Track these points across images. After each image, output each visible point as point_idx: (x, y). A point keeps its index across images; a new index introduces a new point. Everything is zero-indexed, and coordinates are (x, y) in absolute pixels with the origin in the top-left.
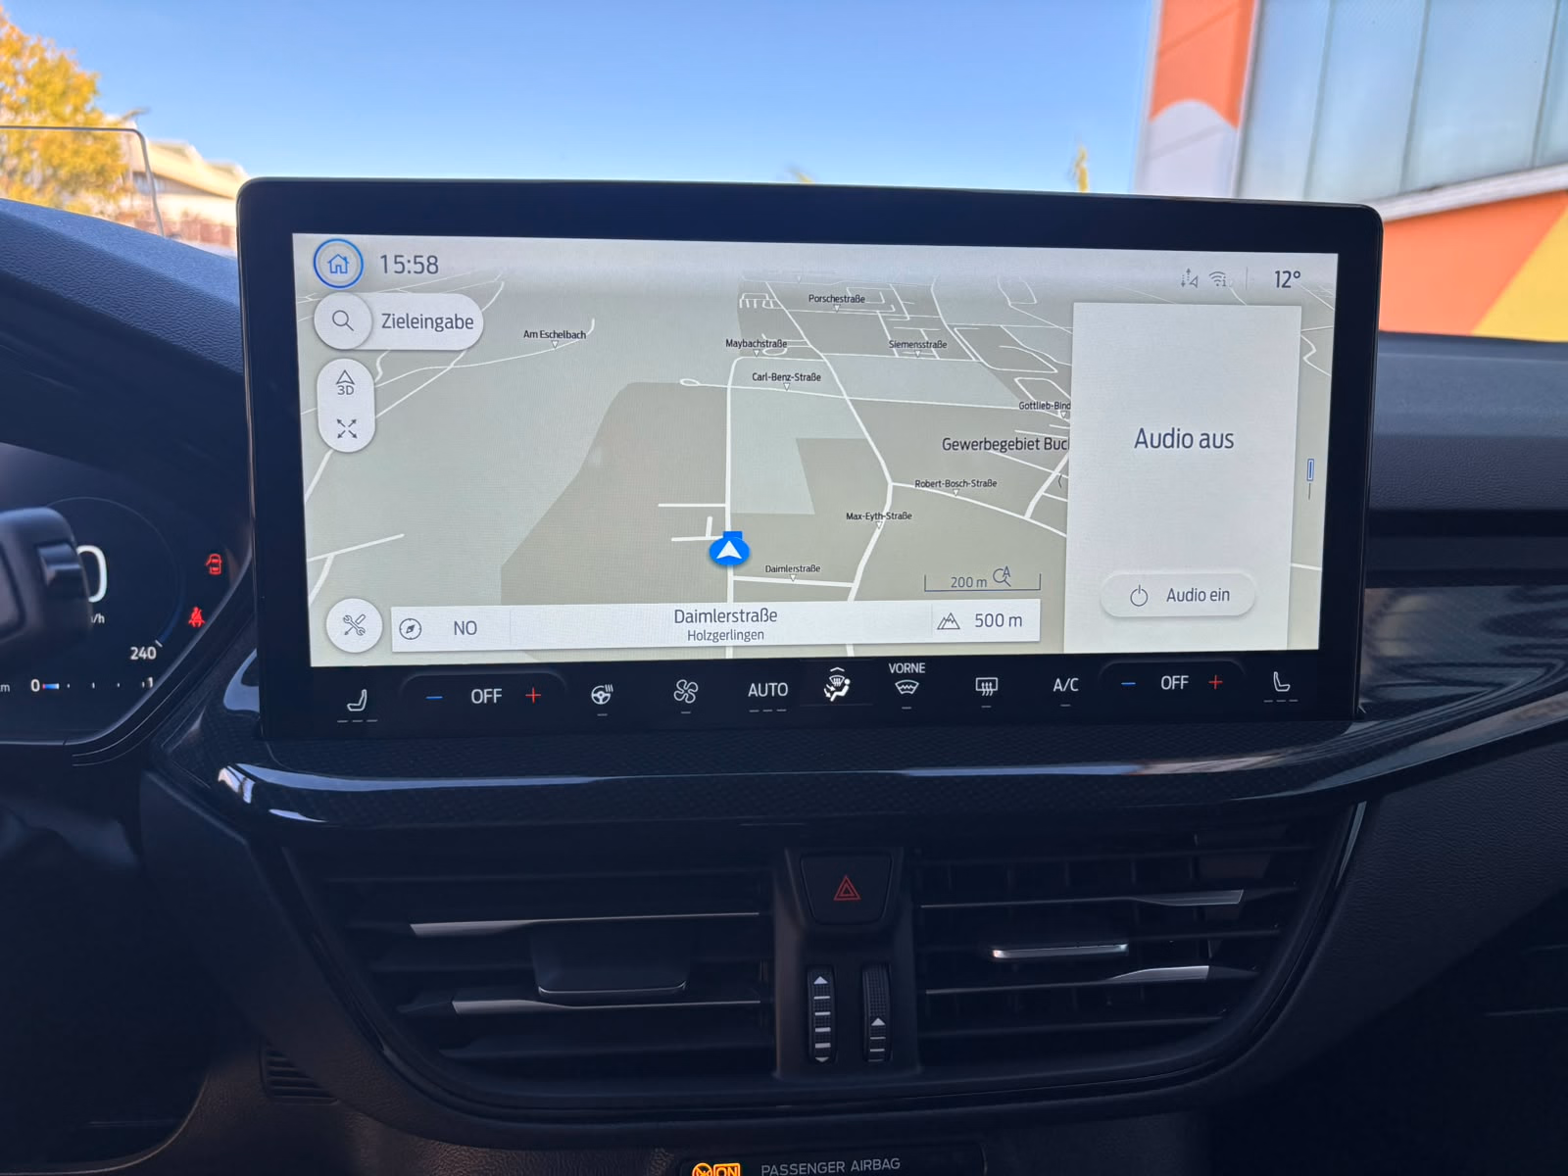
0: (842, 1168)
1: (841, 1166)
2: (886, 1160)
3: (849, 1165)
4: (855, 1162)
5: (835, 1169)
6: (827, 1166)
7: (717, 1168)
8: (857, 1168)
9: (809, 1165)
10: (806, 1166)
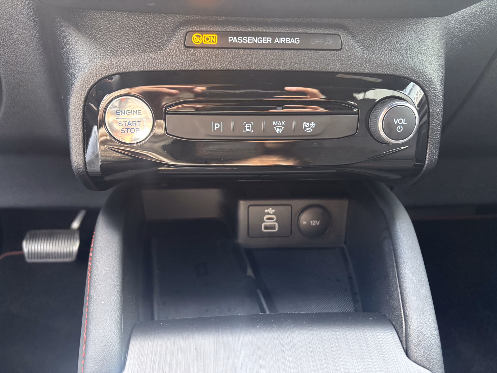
0: (270, 41)
1: (269, 40)
2: (292, 39)
3: (273, 41)
4: (277, 38)
5: (267, 41)
6: (262, 39)
7: (205, 36)
8: (278, 42)
9: (253, 38)
10: (252, 39)
